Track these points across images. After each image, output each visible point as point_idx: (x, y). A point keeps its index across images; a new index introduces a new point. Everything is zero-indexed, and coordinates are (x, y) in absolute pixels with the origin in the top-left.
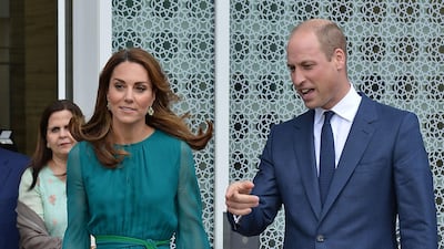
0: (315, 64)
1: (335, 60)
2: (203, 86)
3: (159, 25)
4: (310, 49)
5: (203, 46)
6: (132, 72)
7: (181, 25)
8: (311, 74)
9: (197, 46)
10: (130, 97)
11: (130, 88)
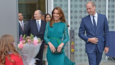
0: (91, 8)
1: (94, 8)
2: (66, 12)
3: (60, 3)
4: (90, 6)
5: (66, 6)
6: (56, 11)
7: (63, 3)
8: (91, 10)
9: (65, 6)
10: (56, 15)
11: (56, 14)
